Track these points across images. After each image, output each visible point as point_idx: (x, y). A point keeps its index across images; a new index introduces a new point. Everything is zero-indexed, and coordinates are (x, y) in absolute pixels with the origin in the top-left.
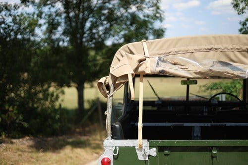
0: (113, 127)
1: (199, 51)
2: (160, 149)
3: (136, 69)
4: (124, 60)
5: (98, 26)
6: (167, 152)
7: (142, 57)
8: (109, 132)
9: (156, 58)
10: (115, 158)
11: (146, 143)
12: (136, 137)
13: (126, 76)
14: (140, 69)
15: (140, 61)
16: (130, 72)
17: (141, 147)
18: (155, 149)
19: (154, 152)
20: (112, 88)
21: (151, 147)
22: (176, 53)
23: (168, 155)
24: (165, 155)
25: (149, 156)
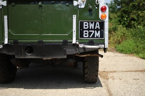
2: (9, 2)
6: (13, 4)
19: (5, 3)
21: (3, 0)
23: (14, 6)
24: (13, 6)
25: (2, 5)
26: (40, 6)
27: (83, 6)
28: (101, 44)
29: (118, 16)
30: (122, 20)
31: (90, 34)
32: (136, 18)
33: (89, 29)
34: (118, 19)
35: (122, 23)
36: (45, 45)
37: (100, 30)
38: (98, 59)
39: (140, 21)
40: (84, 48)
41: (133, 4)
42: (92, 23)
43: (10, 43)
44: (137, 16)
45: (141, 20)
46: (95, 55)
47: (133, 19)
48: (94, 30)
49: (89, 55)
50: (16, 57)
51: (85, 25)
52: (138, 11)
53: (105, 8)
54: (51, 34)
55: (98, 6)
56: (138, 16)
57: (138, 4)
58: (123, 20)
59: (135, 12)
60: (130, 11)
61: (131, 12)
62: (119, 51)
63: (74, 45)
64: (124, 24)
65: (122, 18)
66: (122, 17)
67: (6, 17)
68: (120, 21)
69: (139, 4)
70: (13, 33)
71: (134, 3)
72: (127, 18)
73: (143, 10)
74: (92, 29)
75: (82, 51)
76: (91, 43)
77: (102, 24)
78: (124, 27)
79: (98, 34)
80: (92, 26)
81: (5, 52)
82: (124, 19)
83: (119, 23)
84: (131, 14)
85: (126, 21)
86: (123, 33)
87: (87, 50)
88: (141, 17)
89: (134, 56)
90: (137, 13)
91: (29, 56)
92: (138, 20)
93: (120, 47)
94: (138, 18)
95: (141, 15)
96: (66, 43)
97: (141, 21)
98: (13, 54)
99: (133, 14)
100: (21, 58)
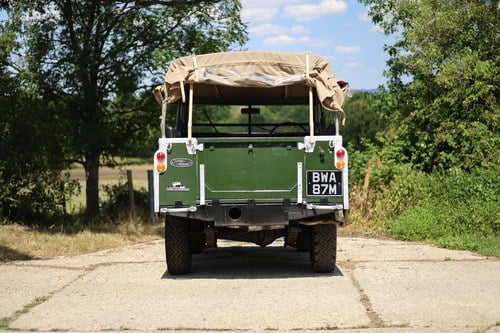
0: (167, 130)
1: (240, 64)
2: (207, 145)
3: (187, 78)
4: (177, 70)
5: (127, 50)
6: (212, 148)
7: (192, 68)
8: (163, 131)
9: (204, 70)
10: (169, 153)
11: (194, 140)
12: (186, 136)
13: (178, 83)
14: (190, 78)
15: (190, 72)
16: (181, 79)
17: (190, 142)
18: (202, 145)
19: (201, 147)
20: (166, 95)
21: (199, 143)
22: (221, 66)
23: (213, 150)
24: (210, 150)
25: (197, 150)
26: (251, 151)
27: (311, 151)
28: (339, 203)
29: (402, 138)
30: (412, 149)
31: (322, 189)
32: (452, 143)
33: (320, 183)
34: (402, 146)
35: (414, 157)
36: (257, 206)
37: (337, 183)
38: (335, 228)
39: (463, 150)
40: (314, 210)
41: (442, 101)
42: (324, 173)
43: (208, 204)
44: (455, 136)
45: (466, 148)
46: (330, 222)
47: (445, 147)
48: (328, 183)
49: (321, 222)
50: (216, 224)
51: (315, 177)
52: (457, 122)
53: (343, 153)
55: (333, 150)
56: (459, 137)
57: (456, 102)
58: (417, 148)
59: (449, 124)
60: (435, 121)
61: (438, 125)
62: (394, 236)
63: (300, 205)
64: (419, 160)
65: (413, 144)
66: (414, 139)
67: (202, 167)
68: (407, 153)
69: (459, 100)
70: (211, 189)
71: (446, 99)
72: (427, 142)
73: (472, 120)
74: (324, 183)
75: (311, 214)
76: (324, 202)
77: (339, 175)
78: (418, 168)
79: (333, 189)
80: (325, 177)
81: (199, 217)
82: (418, 144)
83: (404, 157)
84: (439, 129)
85: (425, 151)
86: (408, 188)
87: (318, 213)
88: (467, 139)
89: (427, 243)
90: (455, 127)
91: (235, 222)
92: (458, 150)
93: (397, 224)
94: (459, 143)
95: (466, 133)
96: (288, 203)
97: (467, 152)
98: (212, 219)
99: (444, 130)
100: (223, 225)
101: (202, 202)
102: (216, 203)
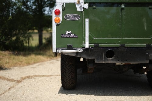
2: (91, 5)
6: (94, 7)
18: (87, 4)
23: (95, 9)
24: (93, 9)
25: (84, 8)
26: (122, 9)
36: (127, 49)
43: (91, 47)
50: (96, 62)
54: (133, 38)
70: (93, 36)
91: (110, 61)
98: (93, 58)
100: (101, 62)
101: (87, 45)
102: (96, 46)
